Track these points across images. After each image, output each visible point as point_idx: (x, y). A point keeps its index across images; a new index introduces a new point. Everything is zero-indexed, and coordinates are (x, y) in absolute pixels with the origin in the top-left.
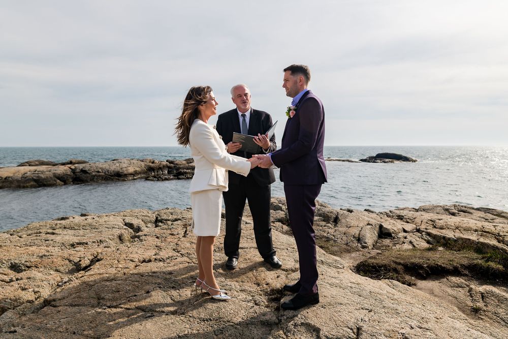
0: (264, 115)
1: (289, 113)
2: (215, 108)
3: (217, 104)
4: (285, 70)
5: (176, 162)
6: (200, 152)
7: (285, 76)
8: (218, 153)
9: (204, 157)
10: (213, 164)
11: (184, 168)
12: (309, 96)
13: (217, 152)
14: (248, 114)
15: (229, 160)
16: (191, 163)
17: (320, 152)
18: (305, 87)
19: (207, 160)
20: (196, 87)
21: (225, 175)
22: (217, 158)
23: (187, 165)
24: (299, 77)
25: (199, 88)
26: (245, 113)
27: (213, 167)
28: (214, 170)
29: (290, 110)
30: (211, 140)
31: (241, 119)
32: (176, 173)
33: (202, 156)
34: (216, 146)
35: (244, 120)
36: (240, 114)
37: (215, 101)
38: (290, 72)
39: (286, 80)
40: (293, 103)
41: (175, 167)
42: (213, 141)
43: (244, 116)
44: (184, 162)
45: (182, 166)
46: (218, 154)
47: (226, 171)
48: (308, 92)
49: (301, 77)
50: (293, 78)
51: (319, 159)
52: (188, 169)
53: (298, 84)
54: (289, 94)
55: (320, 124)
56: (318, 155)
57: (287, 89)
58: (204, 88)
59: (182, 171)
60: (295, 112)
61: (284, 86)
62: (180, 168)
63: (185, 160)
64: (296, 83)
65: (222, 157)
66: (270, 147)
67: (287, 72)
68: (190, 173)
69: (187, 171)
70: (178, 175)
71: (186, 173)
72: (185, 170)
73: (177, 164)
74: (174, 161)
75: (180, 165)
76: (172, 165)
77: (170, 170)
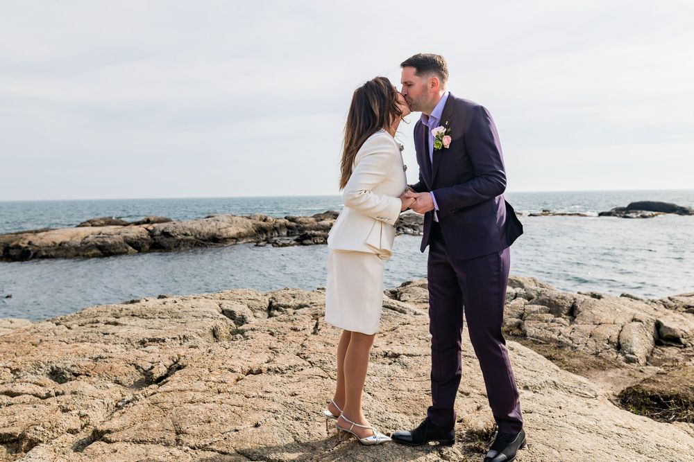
4: (404, 65)
5: (299, 220)
11: (311, 229)
16: (322, 220)
23: (316, 223)
32: (300, 236)
41: (297, 226)
44: (312, 220)
45: (307, 225)
49: (433, 78)
50: (419, 81)
52: (317, 229)
53: (429, 91)
59: (309, 233)
62: (305, 228)
63: (314, 216)
67: (407, 68)
68: (320, 236)
69: (316, 233)
70: (302, 238)
71: (314, 236)
72: (313, 232)
73: (301, 223)
74: (296, 218)
75: (306, 223)
76: (293, 224)
77: (290, 231)
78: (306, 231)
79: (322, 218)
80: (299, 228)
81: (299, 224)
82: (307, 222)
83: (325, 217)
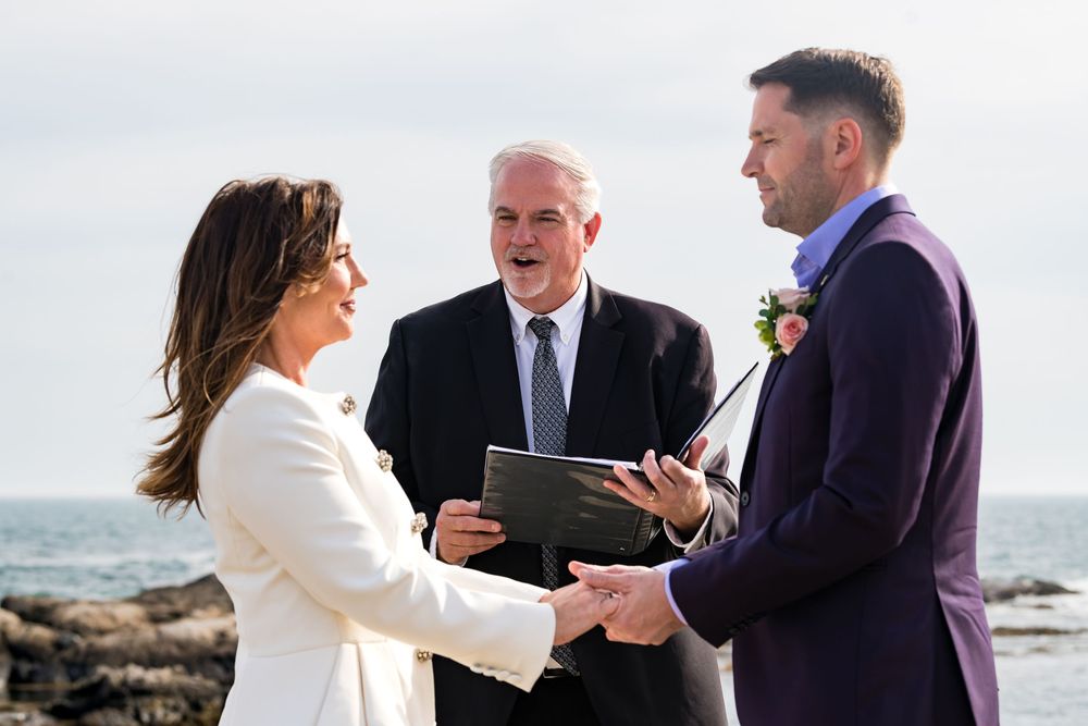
0: (669, 332)
1: (773, 327)
2: (346, 305)
3: (359, 281)
4: (759, 79)
5: (70, 613)
6: (263, 551)
7: (760, 110)
8: (365, 556)
9: (285, 575)
10: (338, 617)
11: (122, 658)
12: (886, 233)
13: (360, 544)
14: (568, 322)
15: (429, 596)
16: (176, 616)
17: (955, 554)
18: (869, 179)
19: (306, 594)
20: (254, 181)
21: (415, 682)
22: (359, 583)
23: (148, 633)
24: (832, 126)
25: (270, 189)
26: (553, 316)
27: (340, 636)
28: (349, 650)
29: (775, 310)
30: (327, 479)
31: (526, 348)
32: (72, 694)
33: (276, 571)
34: (357, 513)
35: (546, 355)
36: (521, 316)
37: (351, 264)
38: (784, 93)
39: (762, 138)
40: (798, 266)
41: (59, 646)
42: (338, 484)
43: (543, 329)
44: (130, 613)
45: (109, 641)
46: (362, 560)
47: (420, 657)
48: (883, 210)
49: (842, 123)
50: (798, 129)
51: (945, 597)
52: (153, 661)
53: (827, 163)
54: (777, 217)
55: (944, 393)
56: (941, 572)
57: (767, 187)
58: (298, 193)
59: (115, 676)
60: (804, 325)
61: (753, 168)
62: (100, 656)
63: (141, 599)
64: (814, 153)
65: (390, 575)
66: (711, 514)
67: (767, 89)
68: (164, 692)
69: (151, 677)
70: (80, 702)
71: (141, 691)
72: (135, 672)
73: (76, 628)
74: (55, 606)
75: (102, 632)
76: (41, 633)
77: (25, 667)
78: (103, 670)
79: (180, 605)
80: (68, 654)
81: (67, 637)
82: (106, 623)
83: (194, 605)
